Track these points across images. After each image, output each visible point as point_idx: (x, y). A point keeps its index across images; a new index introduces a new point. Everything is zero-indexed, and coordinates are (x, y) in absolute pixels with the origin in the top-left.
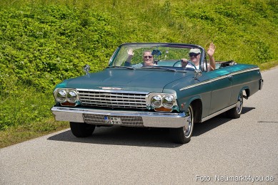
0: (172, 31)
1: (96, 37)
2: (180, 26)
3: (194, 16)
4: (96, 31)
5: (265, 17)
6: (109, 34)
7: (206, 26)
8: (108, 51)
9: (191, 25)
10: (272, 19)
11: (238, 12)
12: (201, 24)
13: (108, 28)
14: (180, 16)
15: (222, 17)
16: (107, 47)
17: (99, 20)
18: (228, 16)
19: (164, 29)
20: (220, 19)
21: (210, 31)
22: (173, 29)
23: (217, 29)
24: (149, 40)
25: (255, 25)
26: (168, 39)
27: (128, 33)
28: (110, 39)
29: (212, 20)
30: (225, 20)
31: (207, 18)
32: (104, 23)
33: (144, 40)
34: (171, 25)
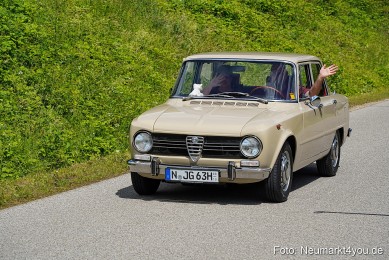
0: (158, 38)
1: (7, 45)
2: (175, 26)
3: (201, 9)
4: (7, 33)
5: (333, 14)
6: (33, 39)
7: (224, 29)
8: (31, 73)
9: (195, 26)
10: (346, 18)
11: (284, 4)
12: (213, 24)
13: (31, 28)
14: (175, 8)
15: (253, 11)
16: (28, 65)
17: (13, 11)
18: (265, 11)
19: (143, 33)
20: (249, 17)
21: (231, 38)
22: (160, 34)
23: (244, 36)
24: (114, 54)
25: (314, 29)
26: (150, 52)
27: (72, 39)
28: (35, 49)
29: (235, 17)
30: (259, 17)
31: (225, 14)
32: (24, 17)
33: (104, 54)
34: (157, 26)
